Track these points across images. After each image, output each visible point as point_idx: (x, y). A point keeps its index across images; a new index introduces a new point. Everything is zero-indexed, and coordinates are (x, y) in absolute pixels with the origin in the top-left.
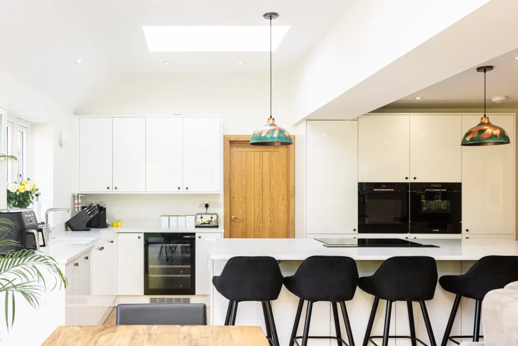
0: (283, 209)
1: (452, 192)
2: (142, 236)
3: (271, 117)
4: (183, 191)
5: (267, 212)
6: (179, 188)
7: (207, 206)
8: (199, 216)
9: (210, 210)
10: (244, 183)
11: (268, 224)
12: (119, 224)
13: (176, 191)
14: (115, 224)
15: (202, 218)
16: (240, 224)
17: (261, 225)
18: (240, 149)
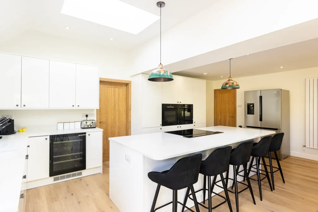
0: (124, 116)
1: (190, 108)
2: (48, 138)
3: (161, 64)
4: (76, 107)
5: (117, 118)
6: (73, 106)
7: (87, 116)
8: (85, 122)
9: (89, 118)
10: (106, 103)
11: (118, 124)
12: (24, 130)
13: (72, 108)
14: (21, 130)
15: (86, 123)
16: (104, 125)
17: (114, 124)
18: (104, 86)
